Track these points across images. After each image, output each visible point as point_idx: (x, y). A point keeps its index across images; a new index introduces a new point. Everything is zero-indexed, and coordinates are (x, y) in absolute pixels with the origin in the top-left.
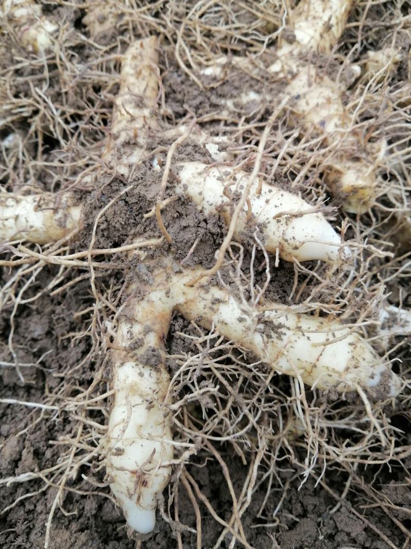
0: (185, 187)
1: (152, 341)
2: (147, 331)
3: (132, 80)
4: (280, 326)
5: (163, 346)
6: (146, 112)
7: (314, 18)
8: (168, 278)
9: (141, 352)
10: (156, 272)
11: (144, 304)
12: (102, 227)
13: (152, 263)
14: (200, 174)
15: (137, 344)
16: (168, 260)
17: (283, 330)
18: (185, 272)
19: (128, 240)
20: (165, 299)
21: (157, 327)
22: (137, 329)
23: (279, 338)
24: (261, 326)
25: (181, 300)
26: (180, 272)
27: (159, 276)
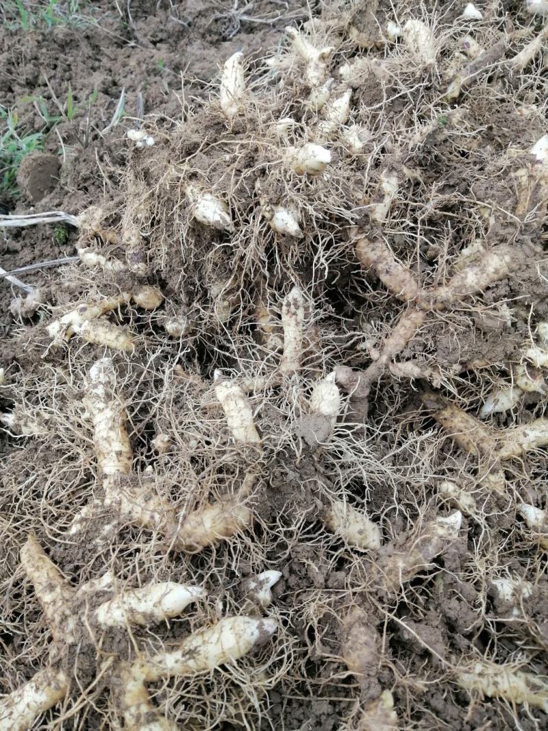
0: (105, 624)
1: (144, 709)
2: (138, 706)
3: (36, 574)
4: (196, 648)
5: (152, 706)
6: (58, 590)
7: (108, 453)
8: (129, 672)
9: (142, 719)
10: (122, 674)
11: (128, 695)
12: (80, 674)
13: (116, 672)
14: (107, 612)
15: (138, 718)
16: (123, 664)
17: (198, 649)
18: (135, 662)
19: (98, 670)
20: (135, 683)
21: (142, 700)
22: (133, 710)
23: (199, 655)
24: (188, 656)
25: (143, 677)
26: (133, 665)
27: (124, 674)
